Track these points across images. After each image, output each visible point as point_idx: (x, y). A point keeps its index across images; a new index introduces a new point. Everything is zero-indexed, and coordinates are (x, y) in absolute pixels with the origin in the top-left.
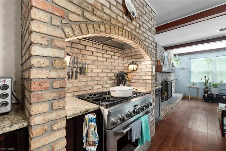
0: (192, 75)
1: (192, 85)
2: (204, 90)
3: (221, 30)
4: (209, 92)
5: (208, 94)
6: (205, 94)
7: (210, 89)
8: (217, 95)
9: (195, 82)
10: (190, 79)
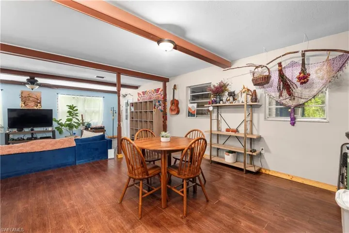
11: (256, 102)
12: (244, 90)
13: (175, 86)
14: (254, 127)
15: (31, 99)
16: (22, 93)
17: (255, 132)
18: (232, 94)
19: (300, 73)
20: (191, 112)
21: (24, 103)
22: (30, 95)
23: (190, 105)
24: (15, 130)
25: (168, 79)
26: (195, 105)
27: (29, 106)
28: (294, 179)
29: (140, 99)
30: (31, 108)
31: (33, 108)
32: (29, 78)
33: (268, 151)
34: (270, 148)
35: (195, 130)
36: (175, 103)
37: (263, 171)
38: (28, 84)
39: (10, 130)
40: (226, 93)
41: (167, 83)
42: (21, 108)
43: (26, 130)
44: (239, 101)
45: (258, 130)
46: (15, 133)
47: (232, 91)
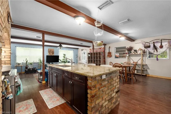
0: (17, 58)
1: (18, 65)
2: (26, 67)
3: (37, 37)
4: (28, 68)
5: (28, 69)
6: (26, 69)
7: (29, 66)
8: (32, 69)
9: (19, 63)
10: (16, 61)
11: (145, 53)
12: (140, 49)
13: (110, 47)
14: (143, 62)
17: (144, 63)
18: (136, 51)
19: (160, 46)
20: (116, 56)
21: (49, 53)
22: (51, 50)
23: (116, 54)
24: (48, 63)
25: (106, 44)
26: (118, 54)
28: (158, 77)
29: (91, 51)
31: (52, 55)
33: (149, 69)
34: (150, 68)
35: (117, 63)
36: (110, 53)
37: (147, 75)
40: (133, 50)
41: (106, 46)
44: (137, 53)
45: (145, 62)
47: (136, 49)
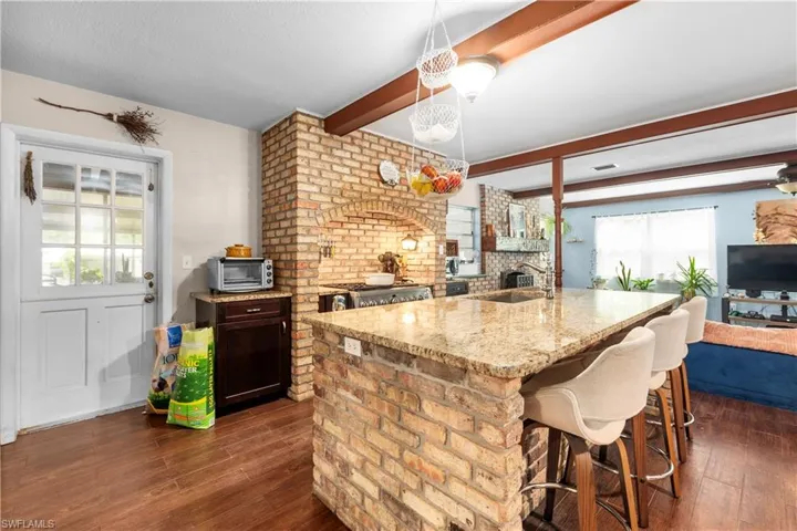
1: (595, 285)
15: (781, 219)
16: (758, 208)
21: (764, 231)
22: (780, 210)
24: (742, 293)
27: (776, 238)
30: (780, 243)
31: (786, 243)
32: (784, 166)
38: (782, 182)
39: (732, 291)
42: (757, 243)
43: (768, 295)
46: (741, 300)
